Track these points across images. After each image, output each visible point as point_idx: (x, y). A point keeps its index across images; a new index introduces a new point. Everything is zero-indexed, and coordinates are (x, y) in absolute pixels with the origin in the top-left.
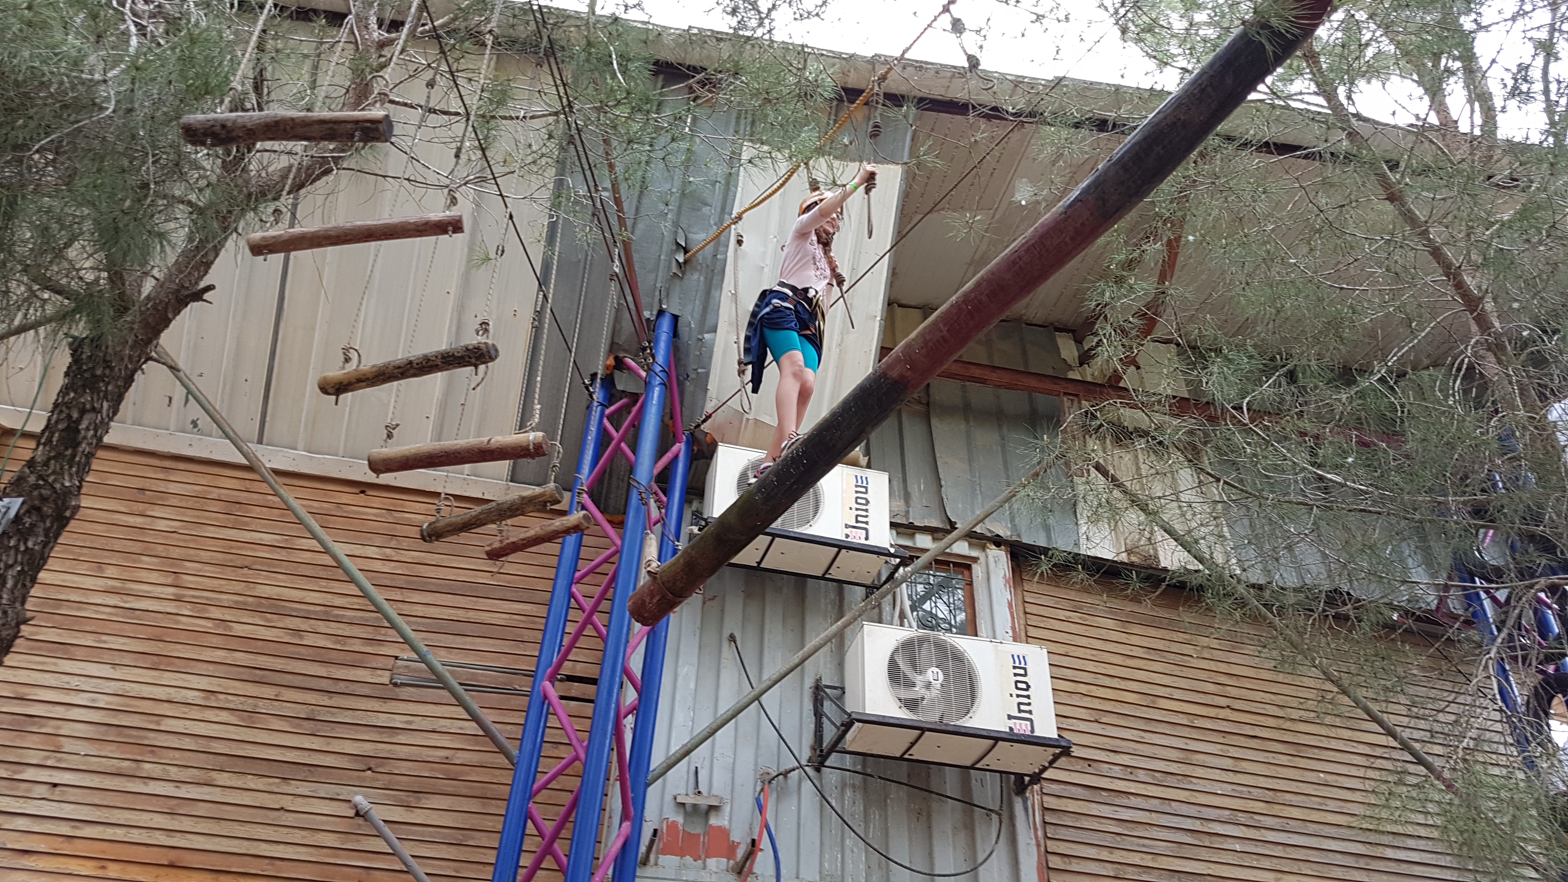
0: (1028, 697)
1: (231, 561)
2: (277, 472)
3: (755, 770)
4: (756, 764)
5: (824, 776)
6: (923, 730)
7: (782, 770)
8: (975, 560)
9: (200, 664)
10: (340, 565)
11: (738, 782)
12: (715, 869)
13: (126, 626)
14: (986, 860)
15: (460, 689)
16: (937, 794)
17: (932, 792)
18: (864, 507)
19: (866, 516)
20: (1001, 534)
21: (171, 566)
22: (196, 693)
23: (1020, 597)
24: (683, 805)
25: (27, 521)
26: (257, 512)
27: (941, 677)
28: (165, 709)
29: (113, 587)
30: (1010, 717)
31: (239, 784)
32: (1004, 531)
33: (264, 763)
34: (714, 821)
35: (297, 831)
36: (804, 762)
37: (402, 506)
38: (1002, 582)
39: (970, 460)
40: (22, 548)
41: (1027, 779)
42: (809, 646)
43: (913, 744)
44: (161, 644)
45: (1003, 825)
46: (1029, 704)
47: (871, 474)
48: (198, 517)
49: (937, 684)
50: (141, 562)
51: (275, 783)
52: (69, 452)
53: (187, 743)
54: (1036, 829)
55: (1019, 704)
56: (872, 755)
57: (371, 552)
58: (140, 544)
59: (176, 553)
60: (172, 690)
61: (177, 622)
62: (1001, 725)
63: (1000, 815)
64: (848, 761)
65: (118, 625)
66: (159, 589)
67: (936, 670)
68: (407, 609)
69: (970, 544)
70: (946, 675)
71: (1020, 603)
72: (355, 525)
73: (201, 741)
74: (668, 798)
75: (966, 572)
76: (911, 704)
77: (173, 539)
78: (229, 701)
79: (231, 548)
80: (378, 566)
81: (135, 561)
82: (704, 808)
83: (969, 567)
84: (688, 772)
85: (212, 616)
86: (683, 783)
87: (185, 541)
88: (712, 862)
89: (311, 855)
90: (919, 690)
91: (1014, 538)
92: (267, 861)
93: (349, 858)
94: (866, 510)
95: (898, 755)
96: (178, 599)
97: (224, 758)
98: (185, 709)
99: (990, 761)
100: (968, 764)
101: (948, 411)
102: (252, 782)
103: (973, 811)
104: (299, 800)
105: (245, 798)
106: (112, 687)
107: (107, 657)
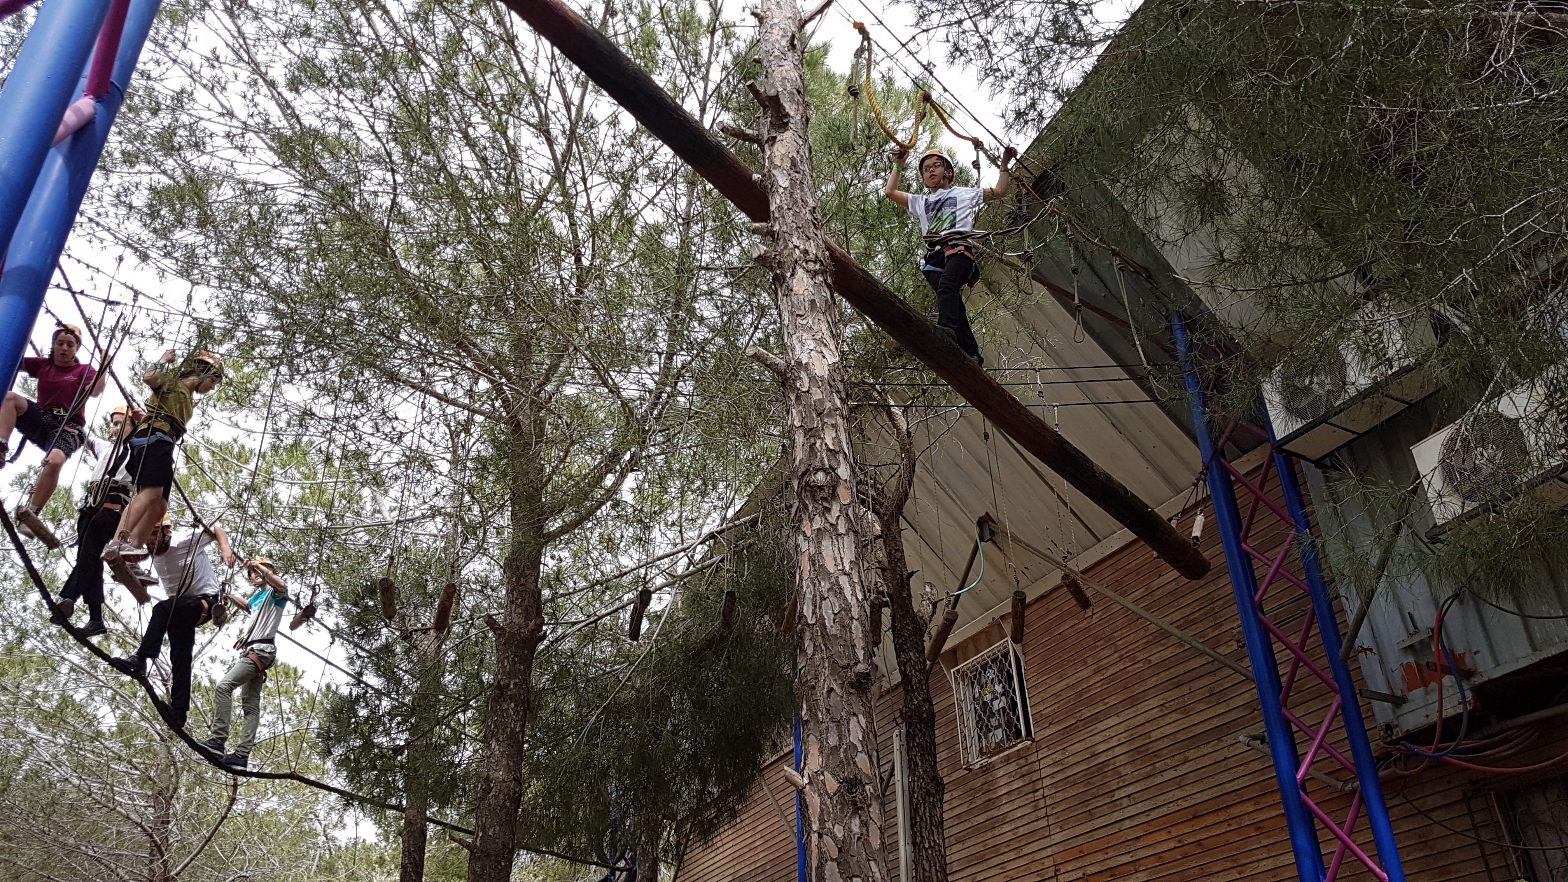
9: (1150, 691)
13: (1112, 688)
21: (1109, 641)
22: (1156, 710)
28: (1149, 727)
29: (1095, 670)
31: (1200, 753)
33: (1205, 734)
35: (1238, 768)
50: (1098, 647)
51: (1213, 745)
53: (1167, 742)
58: (1092, 637)
59: (1107, 631)
60: (1146, 714)
65: (1108, 690)
66: (1111, 658)
74: (1396, 647)
77: (1104, 623)
81: (1094, 649)
82: (1425, 642)
84: (1403, 620)
85: (1140, 659)
86: (1403, 631)
87: (1108, 621)
88: (1445, 681)
89: (1251, 780)
96: (1122, 659)
97: (1185, 742)
98: (1155, 722)
102: (1204, 749)
104: (1228, 749)
105: (1207, 761)
106: (1122, 728)
107: (1112, 711)
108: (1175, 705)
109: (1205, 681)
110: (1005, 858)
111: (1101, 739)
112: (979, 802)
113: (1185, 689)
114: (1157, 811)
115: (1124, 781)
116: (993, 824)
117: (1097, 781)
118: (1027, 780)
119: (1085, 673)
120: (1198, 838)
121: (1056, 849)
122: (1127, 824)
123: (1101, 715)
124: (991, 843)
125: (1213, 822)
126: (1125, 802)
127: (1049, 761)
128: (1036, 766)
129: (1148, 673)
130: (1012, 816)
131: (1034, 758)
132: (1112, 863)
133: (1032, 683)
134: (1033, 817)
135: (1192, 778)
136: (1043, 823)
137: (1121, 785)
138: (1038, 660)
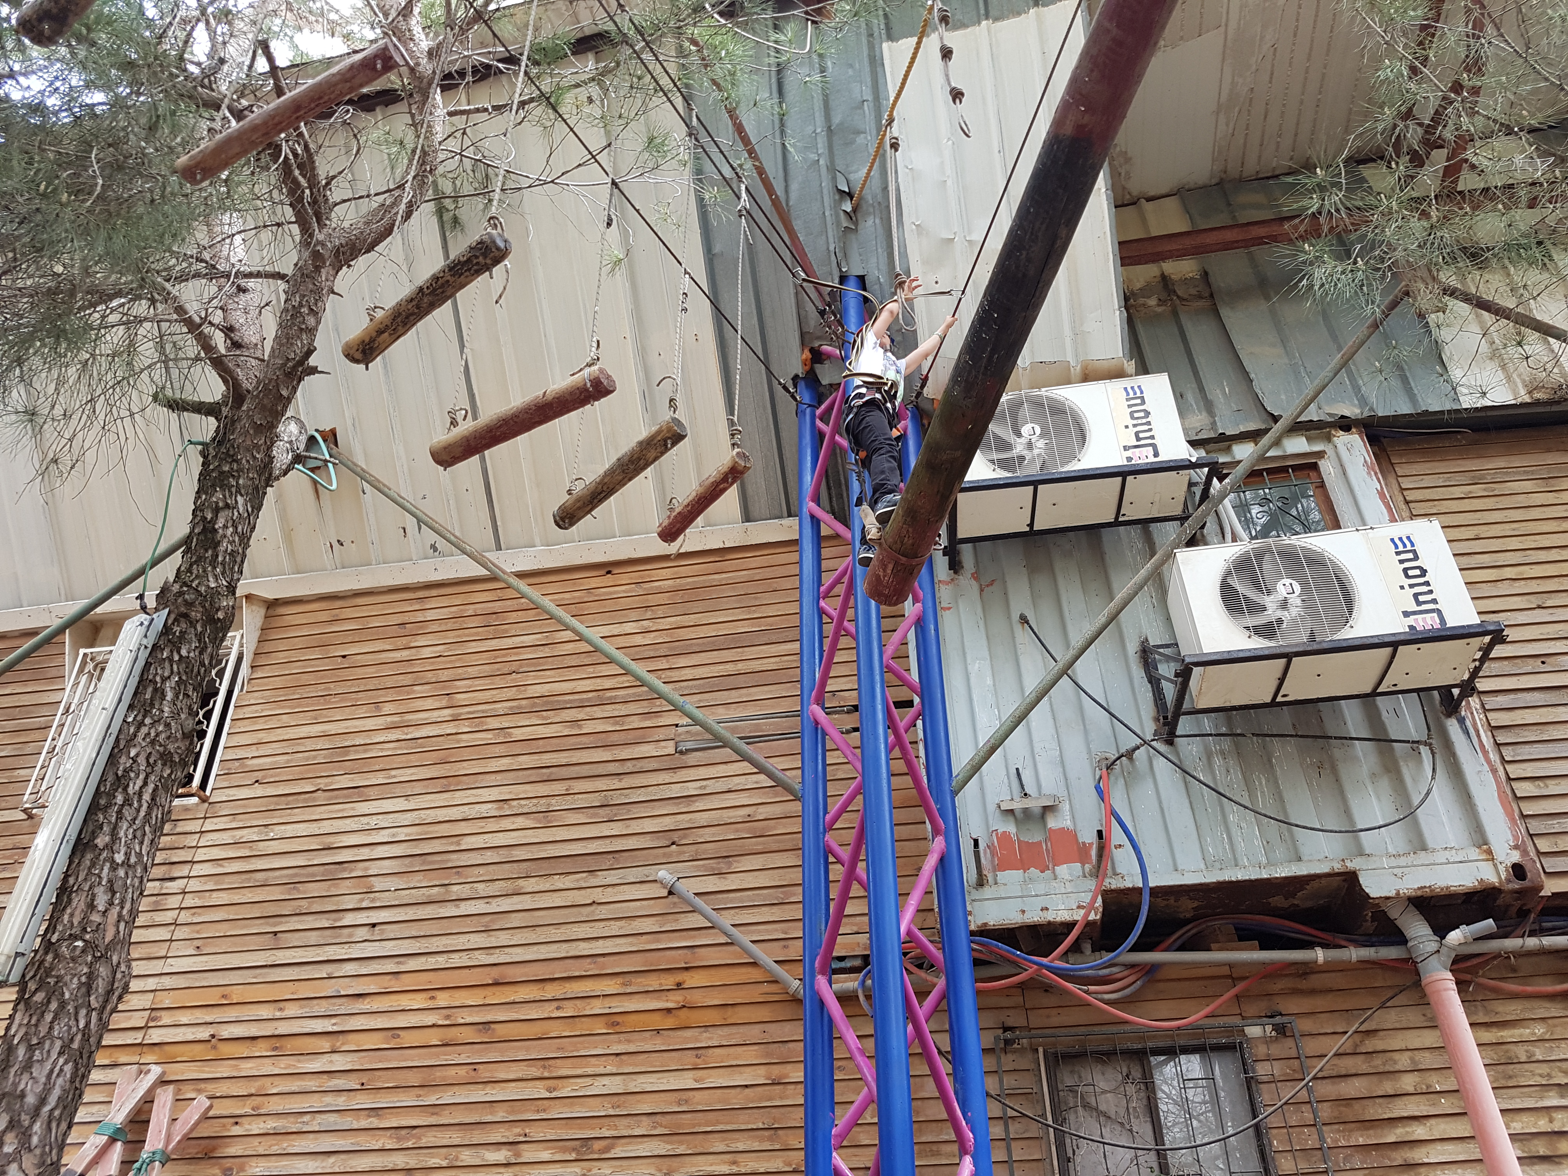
0: (1427, 583)
1: (498, 670)
2: (521, 575)
3: (1090, 758)
4: (1089, 752)
5: (1180, 749)
6: (1288, 657)
7: (1123, 750)
8: (1321, 454)
9: (487, 776)
10: (597, 650)
11: (1072, 775)
12: (1067, 877)
13: (411, 757)
14: (1423, 801)
15: (742, 745)
16: (1336, 738)
17: (1331, 737)
18: (1144, 421)
19: (1151, 430)
20: (1347, 413)
21: (443, 688)
22: (489, 806)
23: (1395, 487)
24: (1011, 811)
25: (177, 629)
26: (513, 617)
27: (1297, 588)
29: (392, 722)
30: (1406, 614)
31: (548, 887)
32: (1351, 410)
33: (569, 860)
34: (1053, 823)
35: (612, 922)
36: (1149, 737)
37: (649, 576)
38: (1363, 471)
39: (1284, 342)
40: (176, 658)
41: (1456, 692)
42: (1119, 596)
43: (1282, 680)
44: (447, 766)
45: (1437, 756)
46: (1431, 592)
47: (1145, 381)
48: (459, 636)
49: (1295, 601)
50: (414, 692)
51: (582, 878)
52: (210, 552)
53: (490, 857)
54: (1485, 753)
55: (1416, 596)
56: (1234, 708)
57: (629, 628)
58: (410, 675)
59: (444, 675)
60: (466, 808)
61: (458, 741)
62: (1398, 626)
63: (1430, 745)
64: (1207, 724)
65: (403, 758)
66: (436, 713)
67: (1287, 581)
68: (675, 675)
69: (1309, 439)
70: (1304, 585)
71: (1397, 492)
72: (609, 606)
73: (502, 851)
74: (991, 807)
75: (1313, 474)
76: (1267, 630)
77: (440, 663)
78: (522, 806)
79: (496, 657)
80: (639, 640)
81: (408, 694)
82: (1037, 811)
83: (1314, 467)
84: (1008, 775)
85: (490, 727)
86: (1005, 788)
87: (451, 662)
88: (1063, 870)
89: (632, 944)
90: (1272, 612)
91: (1366, 414)
92: (589, 960)
93: (670, 940)
94: (1149, 423)
95: (1268, 700)
96: (456, 719)
97: (528, 864)
98: (481, 823)
99: (1396, 678)
100: (1368, 690)
101: (1238, 295)
102: (559, 882)
103: (1392, 749)
104: (610, 889)
105: (554, 900)
106: (409, 818)
107: (399, 790)
109: (599, 785)
111: (355, 827)
113: (558, 788)
114: (423, 959)
115: (373, 900)
117: (313, 889)
119: (370, 724)
123: (372, 793)
125: (531, 997)
126: (361, 933)
127: (226, 837)
128: (192, 841)
129: (499, 750)
131: (196, 825)
132: (283, 1028)
133: (247, 712)
135: (516, 920)
136: (162, 934)
137: (364, 905)
138: (278, 682)
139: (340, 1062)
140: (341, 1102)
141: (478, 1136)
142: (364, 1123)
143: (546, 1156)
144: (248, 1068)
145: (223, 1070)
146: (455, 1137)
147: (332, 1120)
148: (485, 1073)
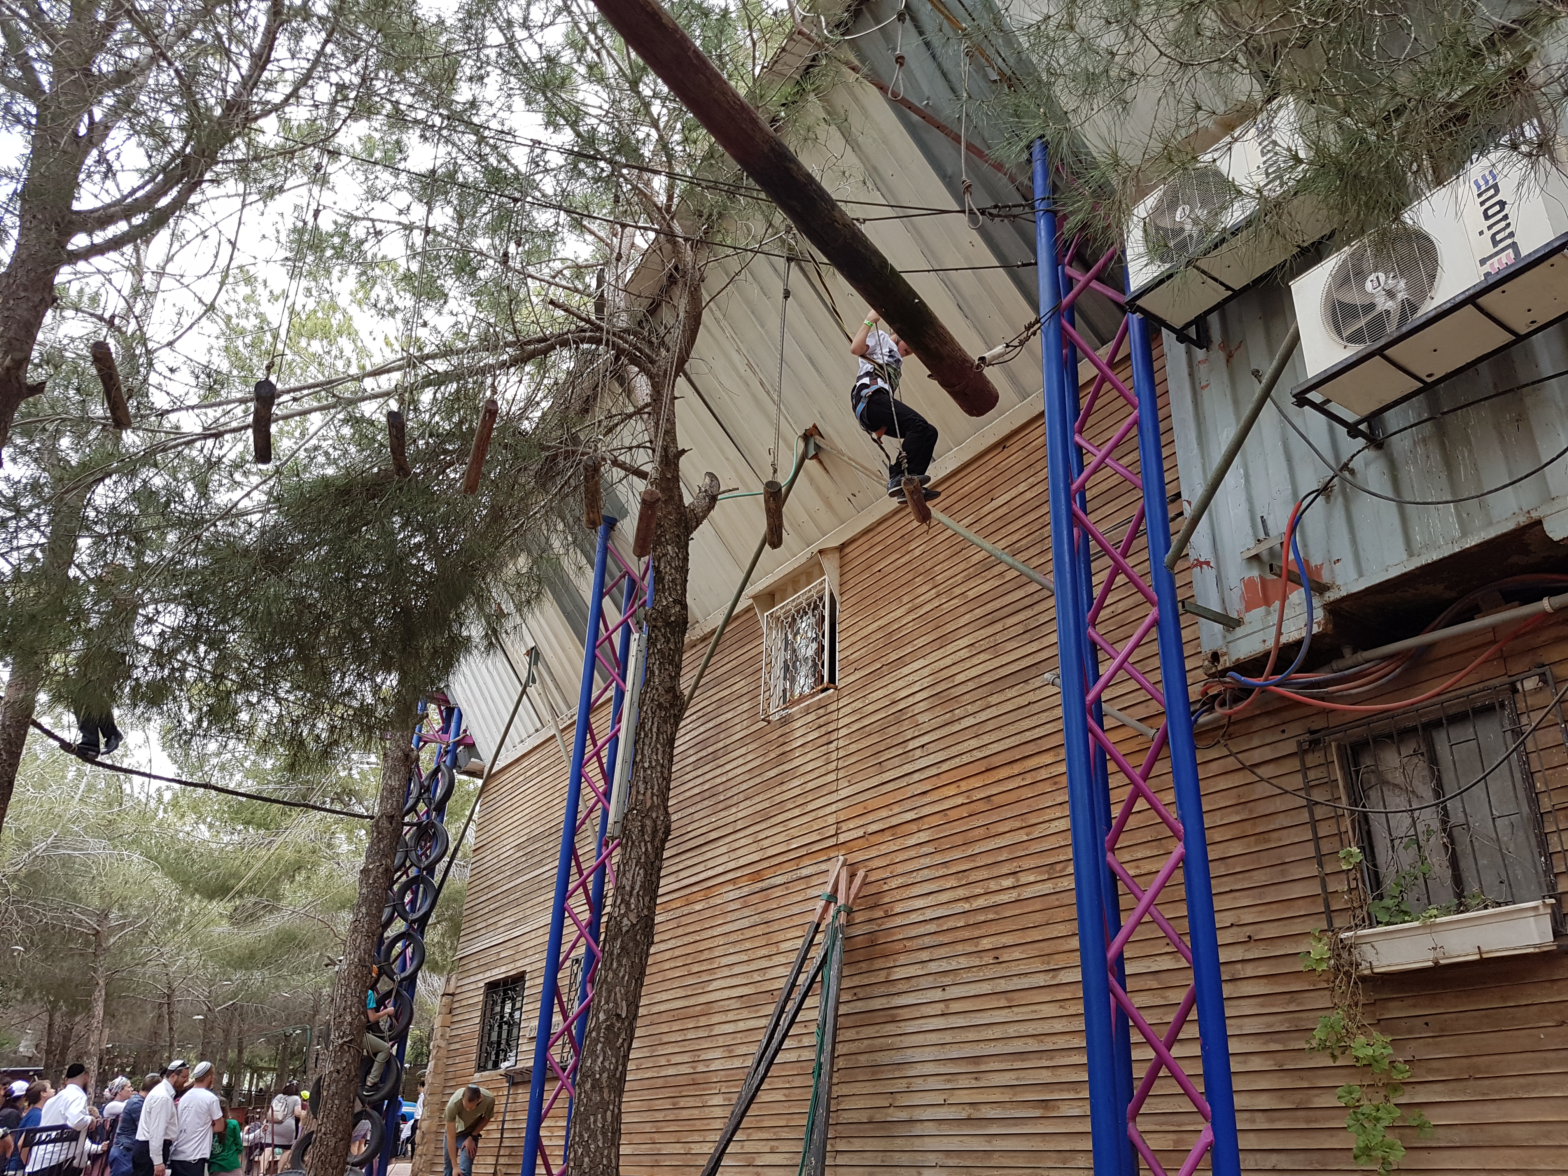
1: (953, 551)
3: (1318, 486)
5: (1393, 448)
9: (961, 630)
21: (929, 575)
22: (965, 650)
24: (1256, 556)
28: (955, 670)
30: (1483, 262)
31: (1003, 698)
33: (1009, 677)
35: (1042, 714)
43: (1405, 370)
46: (1509, 225)
50: (915, 583)
51: (1021, 688)
58: (911, 572)
60: (953, 655)
64: (1411, 415)
65: (917, 632)
66: (928, 595)
74: (1239, 559)
78: (981, 646)
79: (952, 542)
81: (913, 585)
84: (1253, 525)
85: (958, 594)
95: (1418, 385)
96: (936, 596)
97: (991, 685)
102: (1009, 693)
104: (1037, 691)
105: (1009, 706)
106: (927, 672)
107: (920, 654)
108: (985, 644)
109: (1021, 616)
110: (789, 815)
111: (903, 685)
112: (773, 755)
113: (999, 626)
114: (949, 762)
115: (920, 730)
116: (781, 779)
117: (893, 730)
118: (823, 730)
119: (899, 613)
120: (989, 793)
121: (840, 805)
122: (916, 777)
123: (907, 659)
124: (778, 799)
125: (1006, 775)
126: (918, 753)
127: (848, 710)
128: (834, 716)
129: (963, 610)
130: (802, 770)
131: (833, 707)
132: (895, 821)
133: (844, 625)
134: (823, 771)
135: (991, 725)
136: (832, 777)
137: (917, 734)
138: (853, 600)
139: (923, 837)
140: (927, 861)
141: (996, 872)
142: (940, 873)
143: (1032, 878)
144: (884, 849)
145: (873, 853)
146: (984, 874)
147: (927, 875)
148: (994, 830)
